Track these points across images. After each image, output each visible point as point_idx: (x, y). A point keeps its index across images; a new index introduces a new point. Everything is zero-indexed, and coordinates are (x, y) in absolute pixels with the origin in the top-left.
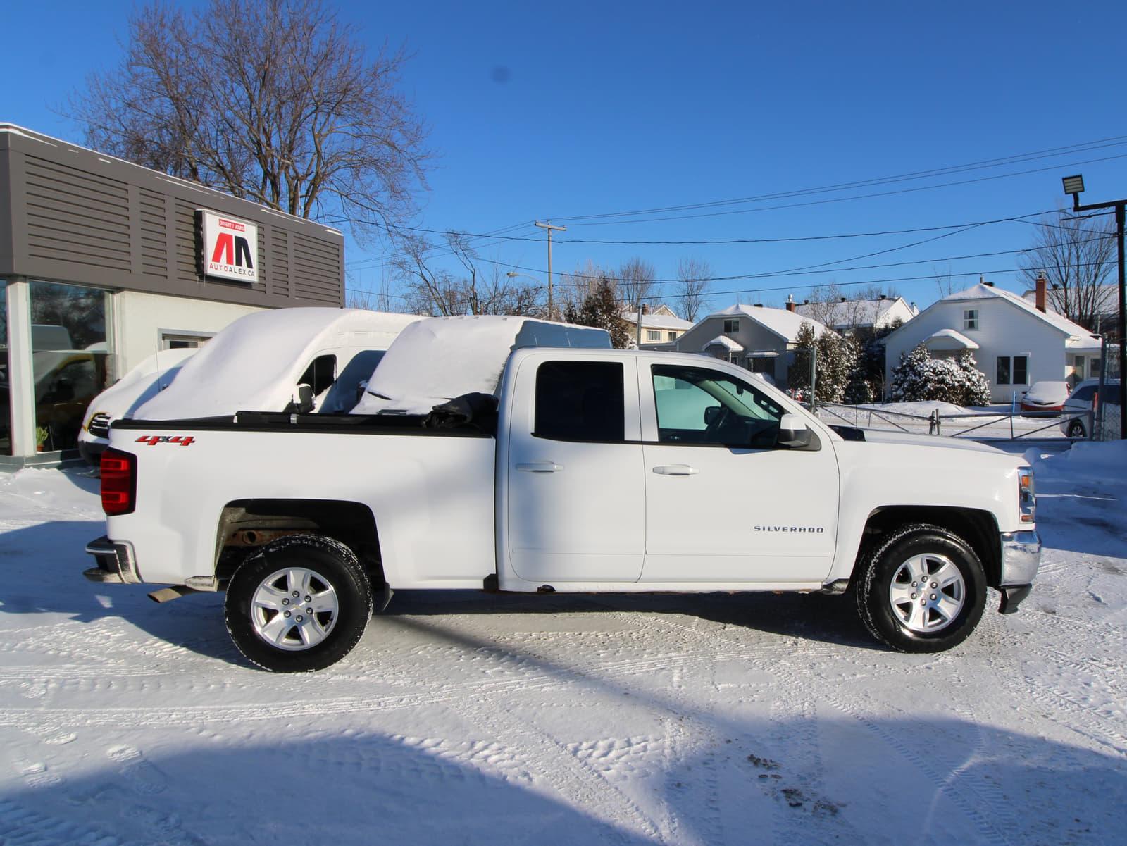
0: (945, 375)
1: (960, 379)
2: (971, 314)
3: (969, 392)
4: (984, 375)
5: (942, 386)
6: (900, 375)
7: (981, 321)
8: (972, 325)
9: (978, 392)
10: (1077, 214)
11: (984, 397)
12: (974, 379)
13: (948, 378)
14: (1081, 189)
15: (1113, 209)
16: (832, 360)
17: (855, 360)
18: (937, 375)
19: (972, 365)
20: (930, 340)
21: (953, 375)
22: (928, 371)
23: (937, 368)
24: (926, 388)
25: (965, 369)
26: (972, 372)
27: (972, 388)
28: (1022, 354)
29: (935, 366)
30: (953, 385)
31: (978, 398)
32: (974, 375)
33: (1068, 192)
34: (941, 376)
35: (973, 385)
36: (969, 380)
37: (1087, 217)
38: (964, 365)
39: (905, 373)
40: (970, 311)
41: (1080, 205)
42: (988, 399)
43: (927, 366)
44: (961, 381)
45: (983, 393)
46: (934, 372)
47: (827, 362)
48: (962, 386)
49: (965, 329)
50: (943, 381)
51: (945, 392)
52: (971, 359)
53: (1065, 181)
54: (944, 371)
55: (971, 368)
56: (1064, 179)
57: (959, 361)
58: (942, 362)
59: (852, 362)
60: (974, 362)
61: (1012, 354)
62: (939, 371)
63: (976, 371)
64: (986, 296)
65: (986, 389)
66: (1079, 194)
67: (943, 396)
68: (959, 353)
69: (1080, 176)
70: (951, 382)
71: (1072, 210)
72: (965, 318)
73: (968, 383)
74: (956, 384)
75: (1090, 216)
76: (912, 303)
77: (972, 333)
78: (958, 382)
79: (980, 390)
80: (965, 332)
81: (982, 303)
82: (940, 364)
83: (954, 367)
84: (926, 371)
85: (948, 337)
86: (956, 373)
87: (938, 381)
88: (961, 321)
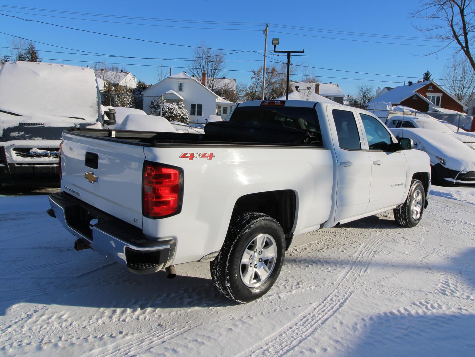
0: (173, 110)
1: (179, 113)
2: (181, 85)
3: (183, 118)
4: (187, 111)
5: (172, 115)
6: (153, 109)
7: (184, 88)
8: (181, 89)
9: (186, 118)
10: (274, 53)
11: (188, 120)
12: (184, 113)
13: (175, 112)
14: (278, 44)
15: (286, 54)
16: (122, 100)
17: (131, 101)
18: (170, 110)
19: (183, 106)
20: (165, 94)
21: (176, 110)
22: (166, 108)
23: (170, 107)
24: (165, 116)
25: (181, 108)
26: (183, 110)
27: (184, 116)
28: (200, 103)
29: (169, 106)
30: (177, 115)
31: (185, 121)
32: (184, 111)
33: (273, 44)
34: (172, 111)
35: (184, 115)
36: (182, 113)
37: (278, 55)
38: (180, 106)
39: (155, 108)
40: (180, 83)
41: (276, 50)
42: (189, 121)
43: (166, 106)
44: (180, 113)
45: (187, 119)
46: (169, 109)
47: (120, 101)
48: (180, 115)
49: (178, 91)
50: (172, 113)
51: (173, 118)
52: (183, 104)
53: (274, 40)
54: (173, 108)
55: (183, 108)
56: (273, 39)
57: (178, 105)
58: (171, 104)
59: (130, 102)
60: (184, 106)
61: (196, 103)
62: (171, 108)
63: (185, 110)
64: (187, 78)
65: (188, 117)
66: (276, 46)
67: (172, 120)
68: (178, 101)
69: (279, 39)
70: (176, 114)
71: (273, 51)
72: (178, 86)
73: (182, 114)
74: (178, 115)
75: (279, 55)
76: (134, 76)
77: (180, 93)
78: (179, 114)
79: (186, 117)
80: (178, 92)
81: (185, 80)
82: (171, 105)
83: (177, 107)
84: (165, 108)
85: (173, 94)
86: (177, 110)
87: (170, 113)
88: (177, 87)
